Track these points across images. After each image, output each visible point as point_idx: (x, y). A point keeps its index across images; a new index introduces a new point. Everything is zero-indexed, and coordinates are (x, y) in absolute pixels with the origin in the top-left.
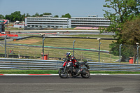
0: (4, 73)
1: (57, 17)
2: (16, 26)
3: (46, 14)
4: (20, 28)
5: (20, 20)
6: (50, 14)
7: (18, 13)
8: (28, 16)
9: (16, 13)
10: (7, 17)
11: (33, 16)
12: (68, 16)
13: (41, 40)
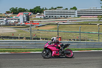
0: (30, 51)
1: (67, 9)
2: (37, 17)
3: (59, 7)
4: (41, 18)
5: (41, 12)
6: (62, 7)
7: (38, 7)
8: (46, 9)
9: (37, 7)
10: (31, 11)
11: (50, 9)
12: (75, 8)
13: (56, 26)
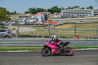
1: (83, 8)
2: (55, 16)
3: (75, 7)
4: (58, 18)
5: (58, 12)
6: (79, 7)
7: (56, 7)
8: (63, 9)
10: (49, 11)
11: (67, 9)
12: (91, 8)
13: (73, 25)
